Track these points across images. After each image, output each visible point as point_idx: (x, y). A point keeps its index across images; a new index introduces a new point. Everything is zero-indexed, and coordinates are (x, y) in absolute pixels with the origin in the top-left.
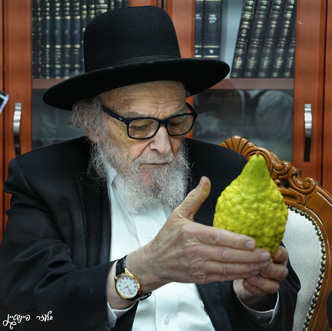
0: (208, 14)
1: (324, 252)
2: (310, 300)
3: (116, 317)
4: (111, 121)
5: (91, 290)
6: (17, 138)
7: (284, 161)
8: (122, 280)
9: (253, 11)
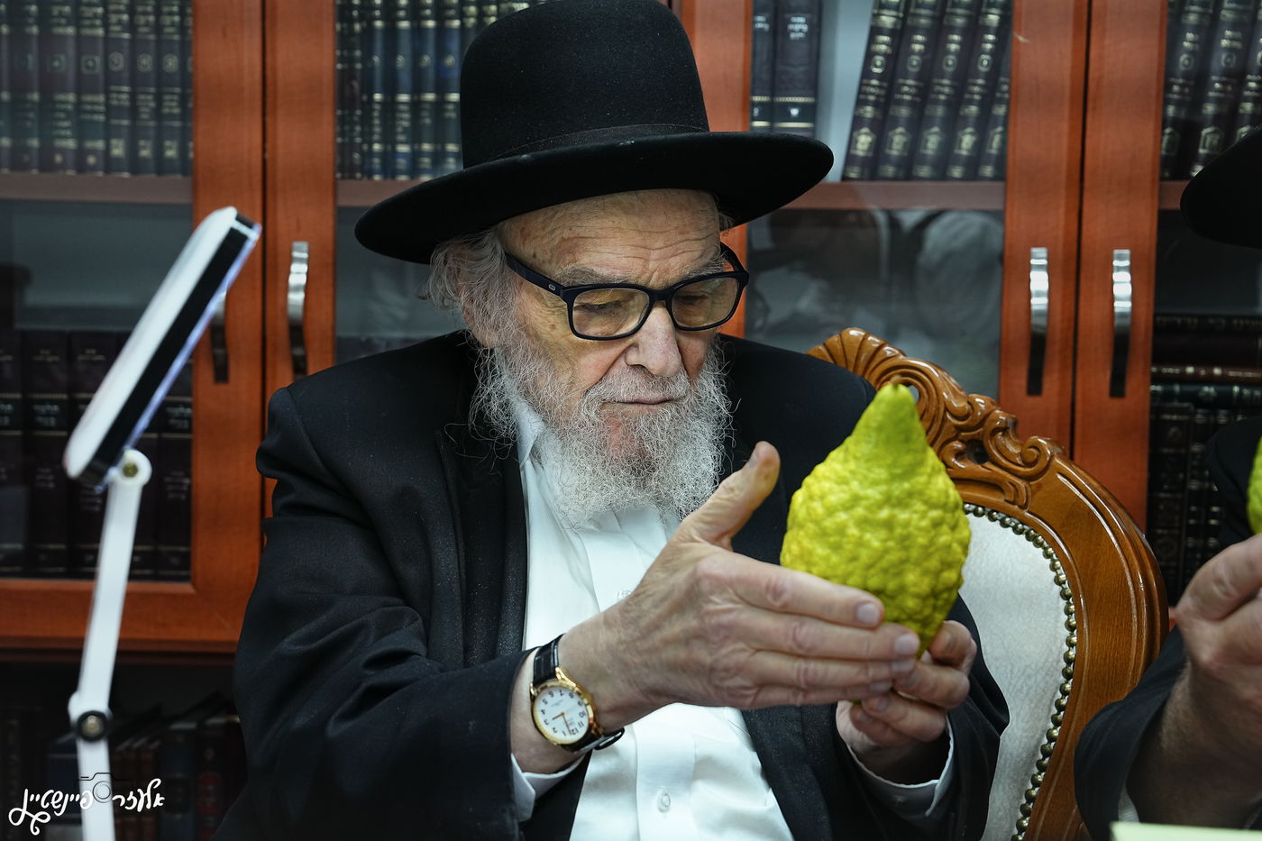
0: (787, 16)
1: (1071, 628)
2: (1036, 747)
3: (533, 791)
4: (528, 292)
5: (471, 723)
6: (297, 331)
7: (974, 395)
8: (548, 697)
9: (902, 7)
